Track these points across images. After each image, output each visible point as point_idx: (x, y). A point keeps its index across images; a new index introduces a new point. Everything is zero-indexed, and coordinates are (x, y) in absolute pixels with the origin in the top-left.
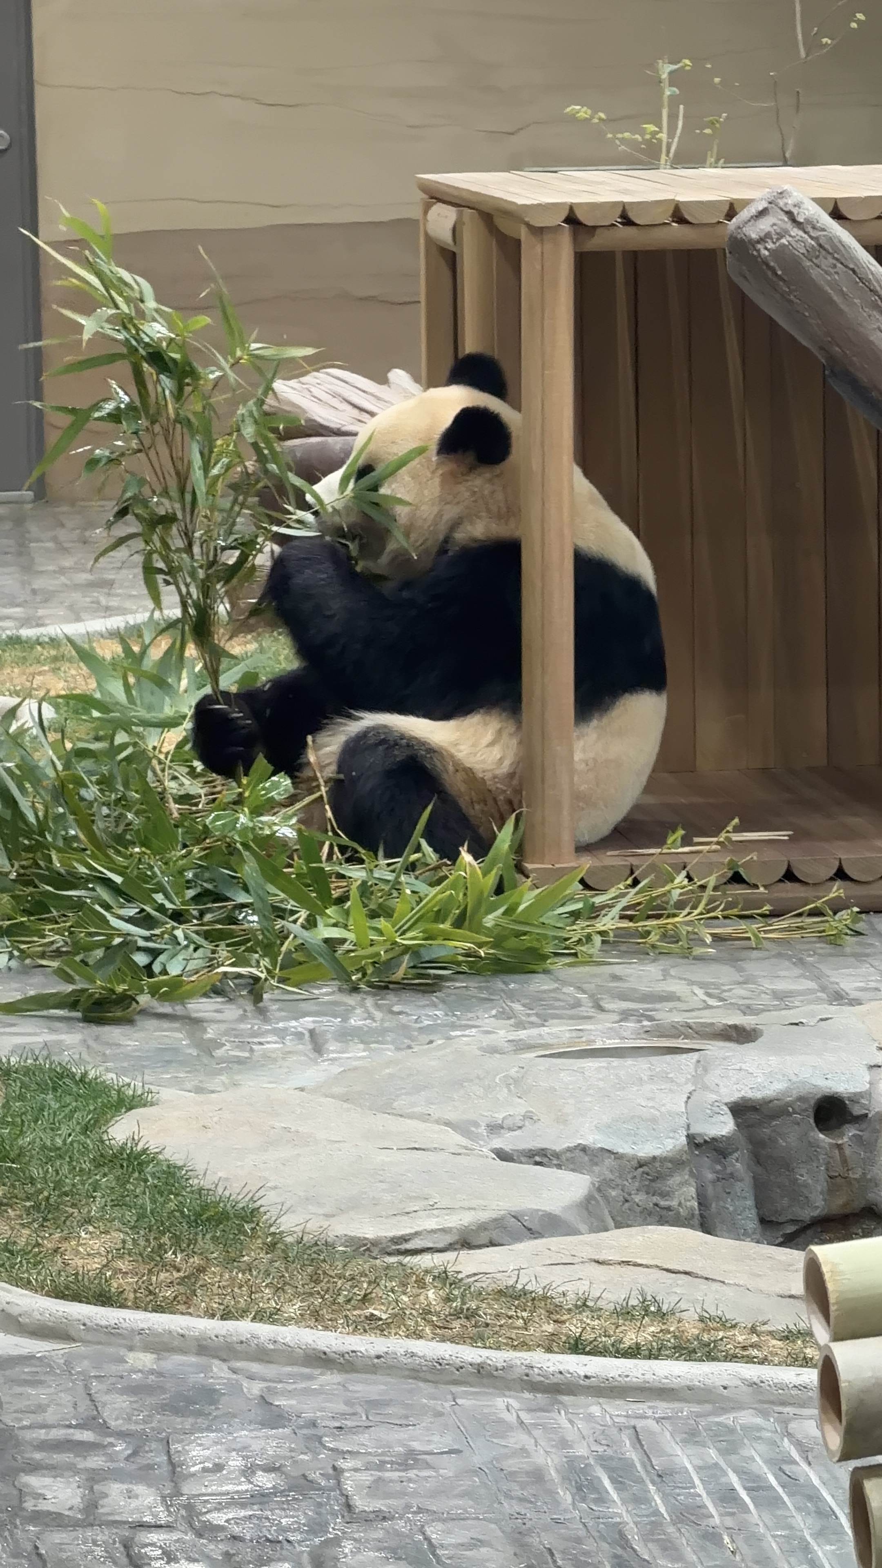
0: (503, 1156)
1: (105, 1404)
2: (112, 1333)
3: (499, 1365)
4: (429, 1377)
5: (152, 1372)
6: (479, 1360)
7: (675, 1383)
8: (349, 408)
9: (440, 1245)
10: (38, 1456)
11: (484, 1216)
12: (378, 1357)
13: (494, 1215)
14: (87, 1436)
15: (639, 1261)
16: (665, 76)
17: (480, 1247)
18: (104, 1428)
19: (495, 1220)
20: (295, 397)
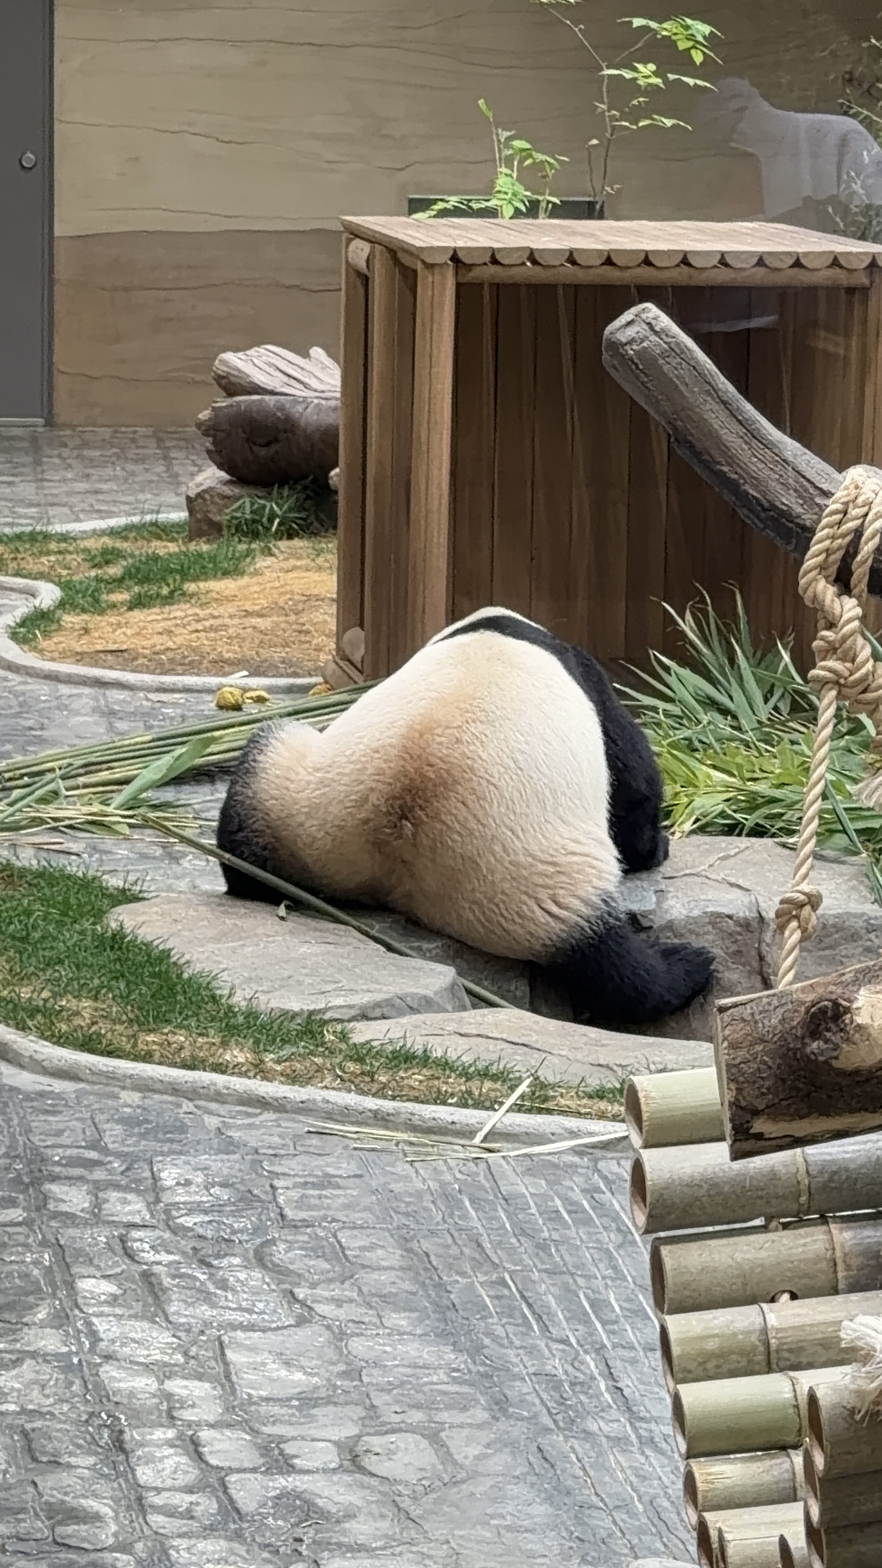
1: (105, 1131)
2: (110, 1077)
3: (391, 1111)
4: (340, 1118)
5: (138, 1107)
6: (375, 1107)
7: (517, 1130)
8: (281, 375)
9: (346, 1017)
10: (57, 1169)
11: (379, 997)
12: (302, 1102)
13: (386, 996)
14: (93, 1155)
15: (490, 1035)
17: (375, 1019)
18: (105, 1150)
19: (386, 1000)
20: (240, 365)
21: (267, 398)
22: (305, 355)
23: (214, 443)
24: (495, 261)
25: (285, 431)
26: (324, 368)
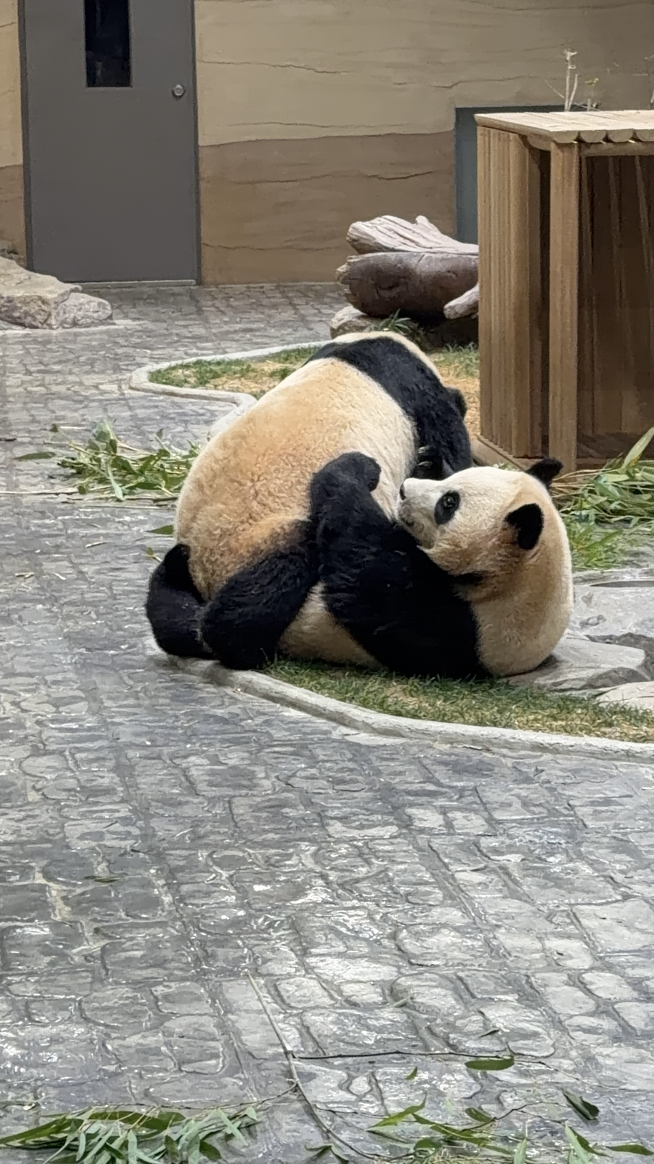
0: (592, 639)
1: (433, 771)
2: (425, 733)
4: (600, 756)
5: (449, 754)
6: (626, 748)
8: (398, 237)
9: (578, 687)
10: (410, 798)
11: (601, 671)
12: (571, 746)
13: (605, 671)
16: (568, 58)
18: (439, 784)
19: (605, 673)
20: (369, 231)
21: (389, 254)
22: (413, 221)
23: (351, 289)
24: (607, 140)
25: (404, 278)
26: (428, 231)
